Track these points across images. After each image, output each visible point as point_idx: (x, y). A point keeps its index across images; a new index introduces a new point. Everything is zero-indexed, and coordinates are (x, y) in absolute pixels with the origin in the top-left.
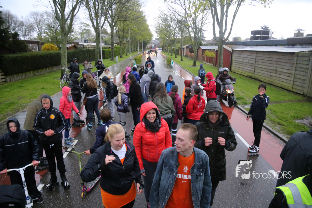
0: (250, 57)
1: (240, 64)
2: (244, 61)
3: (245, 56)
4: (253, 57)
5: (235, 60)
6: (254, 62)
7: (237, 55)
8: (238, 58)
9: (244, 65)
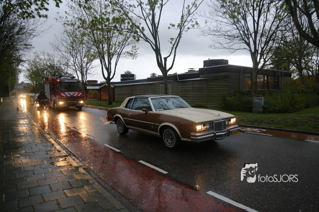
0: (127, 89)
1: (121, 95)
2: (124, 92)
3: (124, 89)
4: (129, 89)
5: (117, 93)
6: (131, 92)
7: (118, 89)
8: (119, 91)
9: (124, 95)
